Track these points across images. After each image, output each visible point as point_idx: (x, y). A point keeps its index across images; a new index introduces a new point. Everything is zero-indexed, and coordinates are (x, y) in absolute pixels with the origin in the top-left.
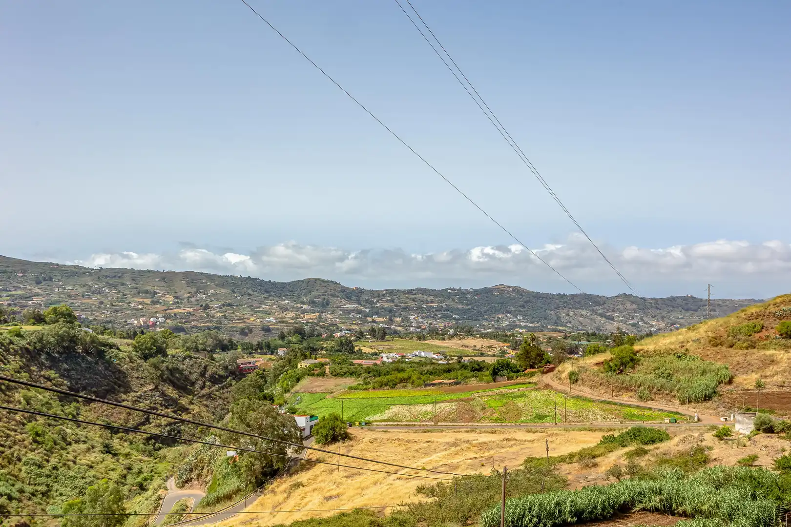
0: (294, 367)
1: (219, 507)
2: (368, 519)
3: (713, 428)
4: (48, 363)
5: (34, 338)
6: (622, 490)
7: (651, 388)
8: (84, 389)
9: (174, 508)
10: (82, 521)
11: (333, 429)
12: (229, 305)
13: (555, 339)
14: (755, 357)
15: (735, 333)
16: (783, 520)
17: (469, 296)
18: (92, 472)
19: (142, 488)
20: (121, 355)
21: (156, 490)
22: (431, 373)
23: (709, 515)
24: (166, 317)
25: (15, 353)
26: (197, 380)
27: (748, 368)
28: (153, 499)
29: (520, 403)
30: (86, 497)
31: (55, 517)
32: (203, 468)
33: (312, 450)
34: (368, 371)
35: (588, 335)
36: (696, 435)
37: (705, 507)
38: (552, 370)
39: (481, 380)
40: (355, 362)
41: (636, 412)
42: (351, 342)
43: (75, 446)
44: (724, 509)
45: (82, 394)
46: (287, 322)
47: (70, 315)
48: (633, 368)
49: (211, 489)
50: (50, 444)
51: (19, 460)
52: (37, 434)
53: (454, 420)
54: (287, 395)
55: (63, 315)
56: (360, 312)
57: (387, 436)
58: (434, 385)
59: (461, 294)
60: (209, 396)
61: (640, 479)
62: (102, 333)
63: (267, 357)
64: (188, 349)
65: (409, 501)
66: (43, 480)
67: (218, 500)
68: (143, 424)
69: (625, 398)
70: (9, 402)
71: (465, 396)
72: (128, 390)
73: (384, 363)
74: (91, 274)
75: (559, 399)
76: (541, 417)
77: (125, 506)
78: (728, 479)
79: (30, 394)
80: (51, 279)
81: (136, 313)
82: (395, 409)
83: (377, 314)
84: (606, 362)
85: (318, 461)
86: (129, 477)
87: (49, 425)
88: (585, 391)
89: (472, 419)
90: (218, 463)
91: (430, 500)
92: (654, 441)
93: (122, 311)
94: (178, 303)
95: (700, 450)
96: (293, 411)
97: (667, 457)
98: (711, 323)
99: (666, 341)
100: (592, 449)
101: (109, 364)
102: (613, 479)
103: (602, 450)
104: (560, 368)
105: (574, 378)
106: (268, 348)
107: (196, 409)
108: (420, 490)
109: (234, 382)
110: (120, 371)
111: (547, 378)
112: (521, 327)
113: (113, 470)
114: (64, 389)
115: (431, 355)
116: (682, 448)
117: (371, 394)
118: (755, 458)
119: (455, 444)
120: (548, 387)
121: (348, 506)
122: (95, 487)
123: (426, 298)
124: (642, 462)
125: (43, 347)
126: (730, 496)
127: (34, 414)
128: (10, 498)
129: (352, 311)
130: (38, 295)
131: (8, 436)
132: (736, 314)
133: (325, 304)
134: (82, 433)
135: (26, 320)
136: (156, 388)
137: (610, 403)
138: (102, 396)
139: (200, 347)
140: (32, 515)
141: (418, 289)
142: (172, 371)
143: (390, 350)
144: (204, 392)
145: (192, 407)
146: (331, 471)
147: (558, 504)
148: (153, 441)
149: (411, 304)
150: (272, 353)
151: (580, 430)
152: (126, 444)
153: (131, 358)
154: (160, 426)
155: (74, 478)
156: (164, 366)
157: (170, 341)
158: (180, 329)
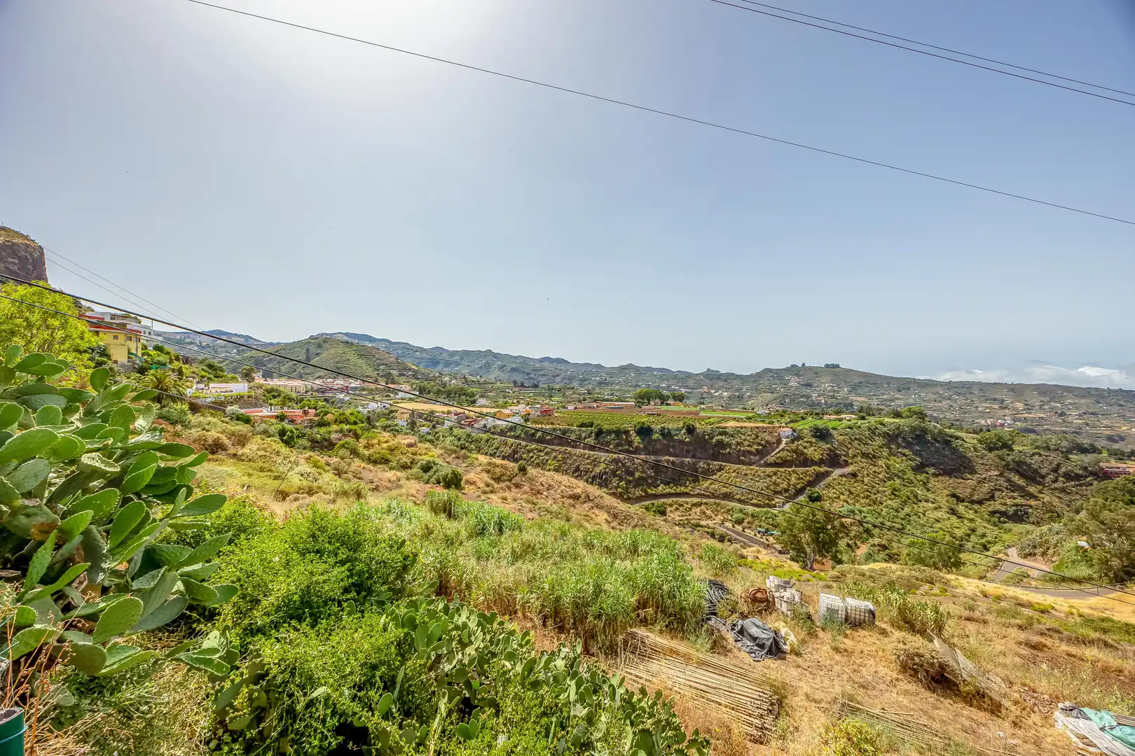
1: (1064, 586)
4: (904, 445)
5: (893, 427)
8: (933, 465)
9: (1014, 572)
12: (1092, 414)
18: (939, 525)
19: (986, 548)
20: (966, 445)
21: (997, 553)
24: (1015, 420)
25: (880, 435)
26: (1048, 474)
28: (994, 559)
30: (926, 540)
32: (1048, 548)
43: (924, 504)
47: (921, 413)
49: (1057, 568)
50: (905, 498)
51: (882, 504)
52: (895, 490)
55: (916, 413)
60: (1063, 490)
62: (950, 428)
64: (1037, 447)
66: (899, 520)
67: (1064, 580)
68: (988, 500)
70: (875, 466)
74: (942, 386)
77: (964, 556)
81: (983, 415)
86: (973, 537)
87: (904, 486)
90: (1066, 548)
93: (970, 412)
94: (1029, 408)
101: (955, 450)
107: (1046, 498)
109: (1095, 483)
110: (965, 457)
113: (958, 528)
114: (917, 463)
125: (900, 433)
127: (893, 476)
130: (898, 399)
131: (873, 487)
134: (931, 496)
135: (887, 415)
136: (1001, 475)
138: (949, 473)
139: (1052, 447)
140: (890, 541)
142: (1020, 463)
144: (1056, 485)
145: (1041, 495)
148: (998, 515)
152: (971, 512)
153: (976, 450)
154: (1005, 504)
155: (924, 525)
156: (1010, 459)
157: (1018, 439)
158: (1030, 430)
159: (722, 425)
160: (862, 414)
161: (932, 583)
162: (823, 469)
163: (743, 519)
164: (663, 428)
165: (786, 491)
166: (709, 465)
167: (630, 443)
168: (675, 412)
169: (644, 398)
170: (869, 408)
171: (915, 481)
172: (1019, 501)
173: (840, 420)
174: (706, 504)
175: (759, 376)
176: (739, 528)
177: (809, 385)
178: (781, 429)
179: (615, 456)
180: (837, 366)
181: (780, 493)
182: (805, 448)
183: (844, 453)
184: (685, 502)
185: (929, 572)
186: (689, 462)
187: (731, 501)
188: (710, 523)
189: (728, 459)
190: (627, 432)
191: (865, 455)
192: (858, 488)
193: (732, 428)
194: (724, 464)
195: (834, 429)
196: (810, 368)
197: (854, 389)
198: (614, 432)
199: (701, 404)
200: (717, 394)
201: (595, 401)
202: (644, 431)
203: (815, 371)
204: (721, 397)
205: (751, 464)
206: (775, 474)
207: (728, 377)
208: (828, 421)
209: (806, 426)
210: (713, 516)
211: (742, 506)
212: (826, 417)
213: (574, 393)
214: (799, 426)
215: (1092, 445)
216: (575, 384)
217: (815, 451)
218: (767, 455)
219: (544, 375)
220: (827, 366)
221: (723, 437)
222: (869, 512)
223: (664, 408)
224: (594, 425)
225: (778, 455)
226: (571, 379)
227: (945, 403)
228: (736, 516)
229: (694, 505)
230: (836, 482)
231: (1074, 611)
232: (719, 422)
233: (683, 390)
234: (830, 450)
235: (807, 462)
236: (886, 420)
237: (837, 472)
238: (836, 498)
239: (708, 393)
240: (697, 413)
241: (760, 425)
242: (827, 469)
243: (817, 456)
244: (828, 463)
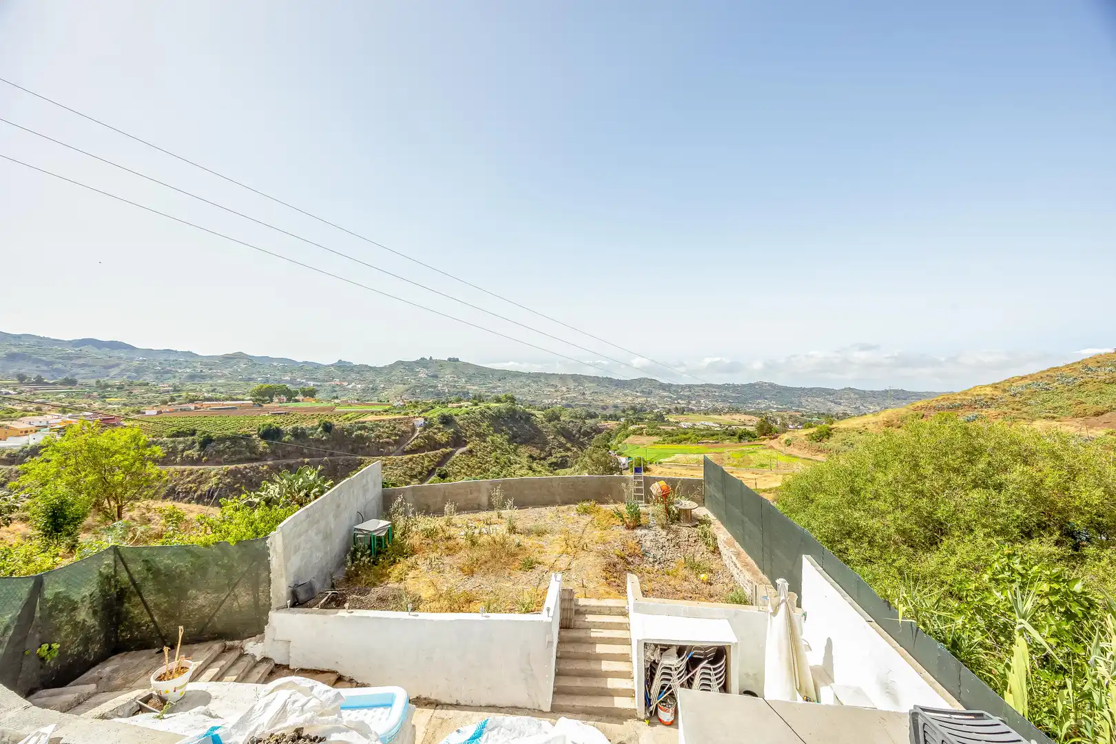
0: (627, 429)
4: (502, 423)
5: (495, 410)
8: (519, 436)
11: (640, 465)
12: (596, 393)
13: (795, 417)
17: (739, 388)
20: (538, 419)
22: (709, 436)
24: (562, 399)
25: (488, 418)
26: (576, 434)
29: (752, 456)
34: (668, 433)
35: (819, 414)
38: (776, 438)
40: (661, 427)
42: (663, 415)
43: (514, 466)
46: (627, 403)
47: (513, 398)
48: (828, 438)
50: (503, 464)
51: (489, 471)
52: (497, 458)
54: (620, 445)
55: (510, 398)
56: (671, 397)
58: (703, 443)
59: (734, 386)
60: (582, 443)
62: (528, 408)
63: (615, 422)
64: (572, 417)
68: (548, 456)
69: (820, 457)
71: (719, 451)
72: (541, 438)
73: (681, 428)
74: (525, 376)
76: (762, 466)
81: (548, 396)
82: (677, 456)
83: (681, 399)
84: (811, 434)
87: (503, 454)
88: (795, 451)
93: (540, 395)
94: (569, 390)
96: (620, 454)
101: (531, 424)
104: (781, 437)
105: (789, 443)
106: (617, 418)
107: (575, 450)
109: (595, 436)
110: (537, 428)
111: (773, 442)
114: (510, 436)
115: (711, 424)
117: (666, 446)
120: (771, 447)
123: (711, 389)
125: (500, 415)
127: (496, 449)
129: (666, 397)
130: (499, 387)
131: (484, 459)
133: (650, 393)
134: (518, 459)
135: (492, 401)
136: (555, 438)
138: (528, 441)
139: (578, 416)
141: (706, 384)
142: (563, 429)
143: (687, 420)
144: (580, 441)
145: (573, 448)
148: (553, 465)
149: (702, 393)
150: (618, 420)
152: (540, 466)
153: (542, 421)
154: (557, 457)
156: (558, 426)
157: (563, 412)
158: (569, 406)
159: (361, 420)
160: (475, 401)
162: (449, 450)
164: (296, 428)
165: (420, 473)
167: (252, 449)
168: (307, 410)
169: (264, 395)
170: (480, 396)
171: (509, 450)
172: (564, 454)
173: (460, 407)
175: (392, 367)
177: (435, 377)
178: (415, 419)
179: (232, 467)
180: (457, 360)
181: (415, 476)
182: (435, 433)
183: (463, 435)
189: (368, 452)
190: (247, 437)
191: (478, 435)
192: (473, 461)
193: (371, 422)
194: (363, 457)
195: (456, 415)
196: (436, 361)
198: (228, 439)
199: (334, 398)
200: (350, 386)
201: (192, 401)
202: (271, 434)
203: (441, 364)
204: (354, 389)
205: (390, 454)
207: (362, 370)
208: (452, 408)
209: (435, 414)
212: (450, 405)
213: (147, 391)
214: (428, 415)
215: (595, 413)
216: (149, 378)
217: (441, 437)
218: (404, 444)
219: (83, 366)
220: (450, 359)
221: (363, 432)
223: (292, 405)
224: (198, 433)
225: (413, 443)
226: (139, 371)
227: (526, 390)
230: (458, 460)
232: (356, 417)
233: (311, 383)
234: (454, 433)
235: (435, 445)
236: (493, 405)
237: (459, 451)
238: (458, 472)
239: (341, 386)
240: (332, 409)
241: (397, 416)
242: (451, 449)
243: (444, 439)
244: (452, 445)
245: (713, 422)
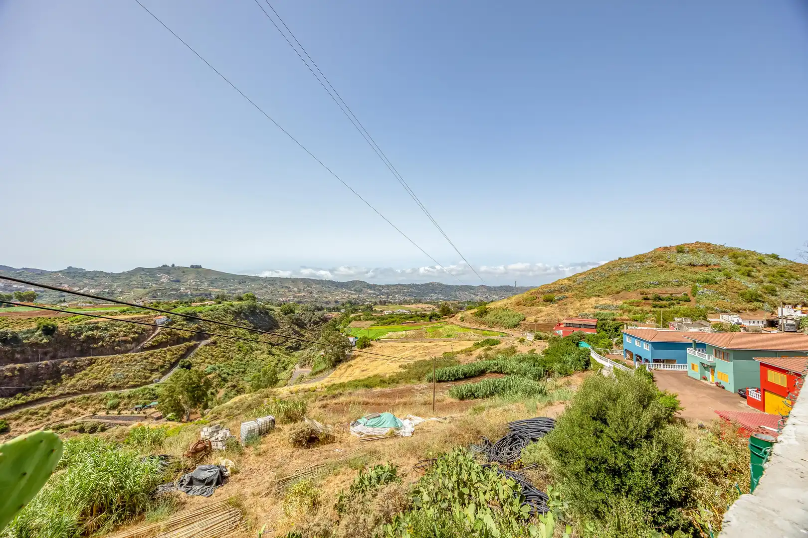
0: (348, 317)
1: (317, 376)
2: (378, 380)
3: (518, 338)
4: (244, 317)
5: (238, 307)
6: (482, 364)
7: (493, 323)
8: (260, 328)
9: (298, 376)
10: (260, 383)
11: (364, 342)
12: (321, 292)
13: (454, 304)
14: (534, 309)
15: (525, 300)
16: (546, 374)
17: (419, 287)
18: (264, 362)
19: (285, 369)
20: (275, 313)
21: (291, 369)
22: (404, 319)
23: (517, 373)
24: (294, 297)
25: (230, 313)
26: (308, 323)
27: (531, 314)
28: (289, 373)
29: (441, 330)
30: (261, 373)
31: (248, 382)
32: (310, 360)
33: (356, 351)
34: (378, 318)
35: (468, 302)
36: (511, 341)
37: (515, 370)
38: (453, 316)
39: (425, 321)
40: (373, 314)
41: (487, 333)
42: (371, 306)
43: (256, 352)
44: (522, 371)
45: (259, 330)
46: (345, 299)
47: (253, 297)
48: (486, 315)
49: (314, 368)
50: (246, 351)
51: (232, 358)
52: (240, 347)
53: (414, 338)
54: (345, 329)
55: (250, 297)
56: (375, 294)
57: (386, 345)
58: (405, 323)
59: (416, 286)
60: (313, 330)
61: (489, 360)
62: (267, 304)
63: (337, 313)
64: (304, 310)
65: (396, 371)
66: (243, 366)
67: (317, 373)
68: (285, 342)
69: (483, 327)
70: (228, 334)
71: (418, 328)
72: (278, 328)
73: (385, 314)
74: (262, 280)
75: (456, 328)
76: (449, 336)
77: (278, 376)
78: (524, 359)
79: (237, 330)
80: (245, 282)
81: (282, 295)
82: (390, 334)
83: (383, 295)
84: (475, 313)
85: (359, 356)
86: (279, 364)
87: (245, 343)
88: (467, 325)
89: (422, 337)
90: (317, 357)
91: (405, 371)
92: (494, 344)
93: (276, 295)
94: (299, 291)
95: (513, 347)
96: (348, 335)
97: (499, 351)
98: (517, 296)
99: (499, 304)
100: (470, 348)
101: (270, 317)
102: (478, 360)
103: (474, 348)
104: (456, 315)
105: (462, 319)
106: (338, 310)
107: (307, 335)
108: (400, 366)
109: (323, 324)
110: (275, 320)
111: (452, 320)
112: (441, 299)
113: (272, 361)
114: (251, 328)
116: (506, 347)
117: (380, 327)
118: (535, 350)
119: (415, 348)
120: (452, 323)
121: (371, 374)
122: (265, 369)
123: (402, 288)
124: (490, 353)
125: (242, 310)
126: (525, 365)
127: (238, 339)
128: (228, 374)
129: (372, 294)
130: (240, 289)
131: (227, 348)
132: (526, 293)
133: (361, 291)
134: (259, 346)
135: (235, 299)
136: (290, 327)
137: (477, 329)
138: (267, 330)
139: (309, 309)
140: (238, 381)
141: (399, 284)
142: (297, 320)
143: (388, 309)
144: (310, 328)
145: (305, 334)
146: (364, 360)
147: (457, 371)
148: (289, 349)
149: (396, 290)
150: (339, 312)
151: (465, 340)
152: (278, 350)
153: (279, 315)
154: (292, 342)
155: (256, 365)
156: (293, 318)
157: (296, 307)
158: (300, 302)
159: (93, 320)
160: (218, 300)
161: (268, 397)
162: (192, 343)
163: (119, 403)
165: (162, 367)
166: (75, 362)
170: (223, 296)
171: (251, 339)
172: (298, 339)
173: (204, 306)
174: (72, 402)
176: (114, 413)
177: (178, 281)
178: (157, 317)
180: (200, 267)
181: (157, 370)
182: (178, 329)
183: (208, 329)
184: (40, 409)
185: (265, 391)
186: (46, 365)
187: (104, 391)
188: (78, 419)
189: (102, 352)
192: (217, 351)
193: (105, 322)
194: (94, 357)
195: (200, 312)
196: (179, 268)
197: (212, 283)
199: (61, 302)
203: (184, 270)
205: (127, 351)
206: (152, 355)
208: (195, 307)
209: (178, 312)
210: (81, 411)
211: (117, 392)
212: (193, 304)
215: (321, 307)
217: (184, 332)
218: (143, 341)
220: (192, 266)
221: (95, 332)
222: (225, 366)
223: (3, 310)
225: (154, 339)
227: (264, 291)
228: (110, 402)
229: (57, 407)
230: (202, 351)
231: (323, 386)
234: (197, 328)
235: (179, 340)
236: (235, 303)
237: (204, 343)
238: (202, 362)
241: (136, 316)
242: (195, 342)
243: (188, 334)
244: (196, 338)
245: (404, 309)
